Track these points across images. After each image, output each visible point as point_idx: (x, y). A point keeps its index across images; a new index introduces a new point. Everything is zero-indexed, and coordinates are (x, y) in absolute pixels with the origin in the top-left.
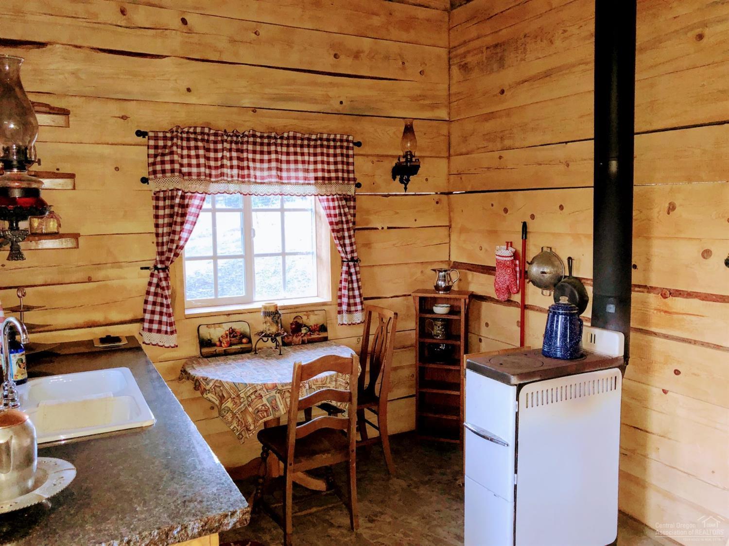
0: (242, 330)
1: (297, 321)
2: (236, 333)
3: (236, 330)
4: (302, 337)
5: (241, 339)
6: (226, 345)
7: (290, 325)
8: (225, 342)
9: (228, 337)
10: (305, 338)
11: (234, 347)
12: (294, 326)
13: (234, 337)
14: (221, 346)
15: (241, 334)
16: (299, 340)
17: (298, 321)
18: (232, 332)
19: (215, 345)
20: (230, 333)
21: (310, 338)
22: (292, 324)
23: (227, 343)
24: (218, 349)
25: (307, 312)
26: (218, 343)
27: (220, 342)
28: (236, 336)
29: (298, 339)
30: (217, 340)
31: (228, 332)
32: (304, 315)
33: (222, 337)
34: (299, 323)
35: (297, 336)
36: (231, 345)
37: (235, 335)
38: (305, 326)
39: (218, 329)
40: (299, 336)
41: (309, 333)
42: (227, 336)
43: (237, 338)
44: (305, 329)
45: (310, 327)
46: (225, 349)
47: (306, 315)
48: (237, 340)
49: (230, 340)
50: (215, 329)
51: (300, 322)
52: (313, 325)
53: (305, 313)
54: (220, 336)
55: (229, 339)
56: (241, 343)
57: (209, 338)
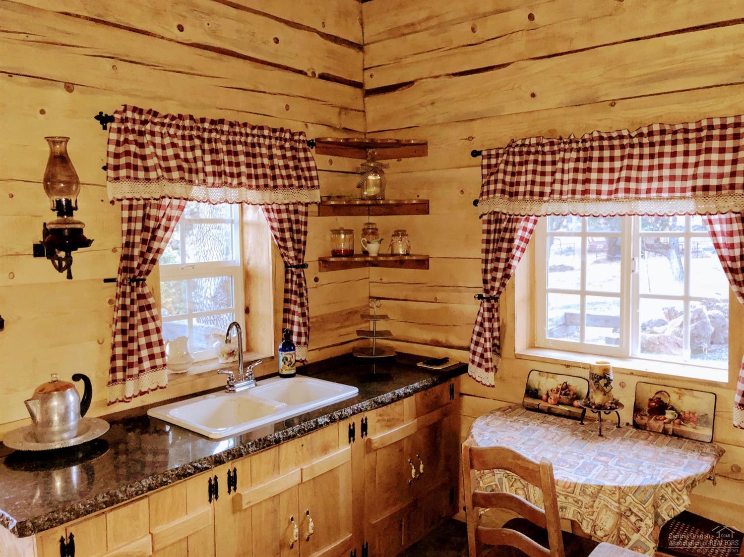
0: (578, 389)
1: (660, 399)
2: (569, 391)
3: (572, 387)
4: (665, 423)
5: (573, 399)
6: (552, 401)
7: (648, 401)
8: (552, 398)
9: (559, 393)
10: (670, 427)
11: (561, 407)
12: (654, 404)
13: (565, 394)
14: (547, 401)
15: (575, 394)
16: (659, 427)
17: (663, 399)
18: (566, 388)
19: (540, 398)
20: (562, 389)
21: (678, 428)
22: (651, 400)
23: (555, 400)
24: (543, 405)
25: (680, 389)
26: (544, 397)
27: (548, 395)
28: (568, 395)
29: (658, 425)
30: (545, 392)
31: (560, 387)
32: (674, 392)
33: (551, 390)
34: (662, 401)
35: (656, 420)
36: (559, 403)
37: (568, 392)
38: (672, 409)
39: (550, 380)
40: (659, 420)
41: (677, 421)
42: (558, 391)
43: (569, 397)
44: (672, 414)
45: (681, 413)
46: (549, 405)
47: (677, 393)
48: (568, 400)
49: (560, 398)
50: (547, 378)
51: (665, 400)
52: (687, 412)
53: (676, 390)
54: (550, 389)
55: (558, 395)
56: (571, 405)
57: (537, 388)
